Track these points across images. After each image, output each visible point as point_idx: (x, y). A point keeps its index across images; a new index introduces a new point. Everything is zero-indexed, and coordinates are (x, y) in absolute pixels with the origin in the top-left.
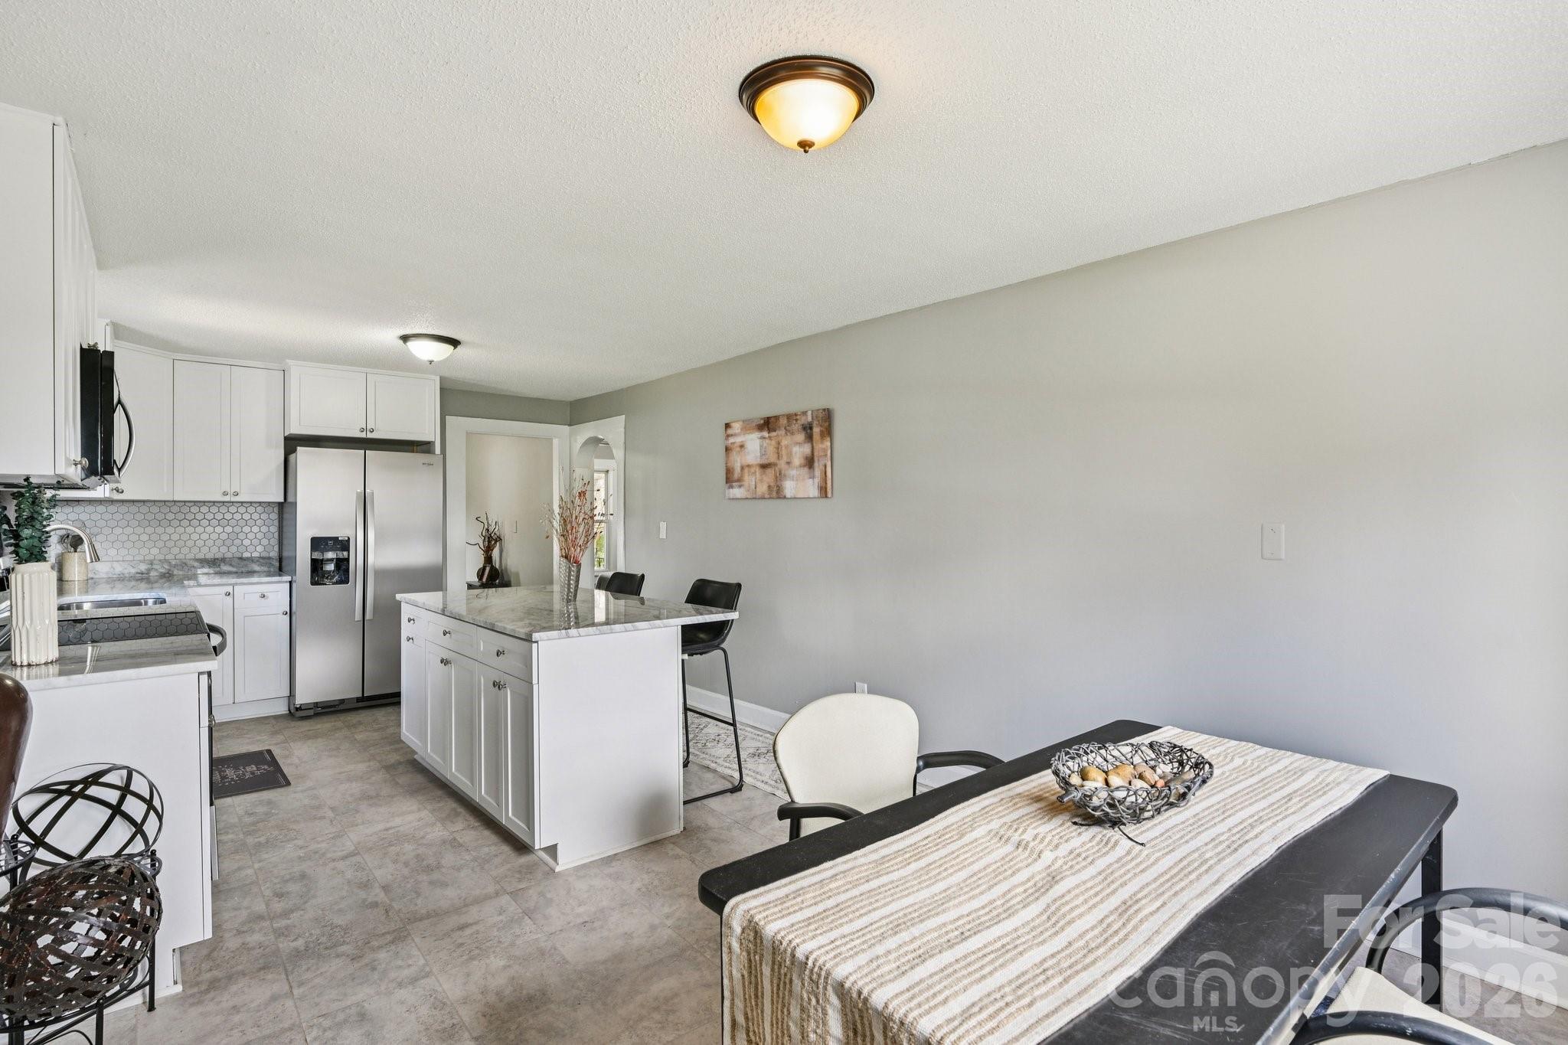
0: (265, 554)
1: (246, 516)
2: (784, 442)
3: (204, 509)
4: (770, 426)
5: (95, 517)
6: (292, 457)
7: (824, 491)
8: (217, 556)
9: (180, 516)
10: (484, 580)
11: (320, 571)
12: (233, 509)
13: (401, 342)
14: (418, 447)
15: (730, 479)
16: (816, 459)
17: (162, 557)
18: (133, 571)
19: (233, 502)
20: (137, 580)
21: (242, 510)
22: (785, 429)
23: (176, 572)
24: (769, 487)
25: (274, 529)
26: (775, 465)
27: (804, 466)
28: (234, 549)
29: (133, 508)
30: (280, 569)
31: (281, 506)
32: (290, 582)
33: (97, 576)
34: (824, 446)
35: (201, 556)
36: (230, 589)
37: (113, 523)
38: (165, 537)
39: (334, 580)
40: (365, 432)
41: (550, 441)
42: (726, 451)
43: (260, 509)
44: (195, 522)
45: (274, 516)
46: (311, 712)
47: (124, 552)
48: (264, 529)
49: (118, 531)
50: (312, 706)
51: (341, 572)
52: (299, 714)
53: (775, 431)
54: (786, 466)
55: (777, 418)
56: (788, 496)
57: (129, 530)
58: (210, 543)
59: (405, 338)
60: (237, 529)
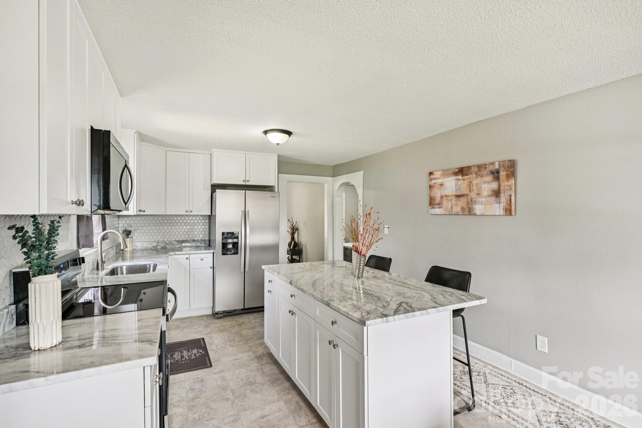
0: (203, 239)
1: (196, 221)
2: (475, 182)
3: (179, 218)
4: (463, 172)
5: (137, 222)
6: (214, 194)
7: (509, 211)
8: (184, 239)
9: (169, 221)
10: (291, 247)
11: (226, 248)
12: (190, 218)
13: (264, 135)
14: (267, 189)
15: (432, 203)
16: (502, 191)
17: (162, 240)
18: (151, 246)
19: (190, 215)
20: (152, 250)
21: (194, 218)
22: (476, 173)
23: (168, 246)
24: (462, 208)
25: (207, 227)
26: (467, 195)
27: (492, 196)
28: (191, 236)
29: (151, 218)
30: (209, 245)
31: (210, 217)
32: (213, 253)
33: (137, 248)
34: (509, 183)
35: (177, 239)
36: (188, 256)
37: (143, 225)
38: (163, 231)
39: (232, 252)
40: (245, 182)
41: (323, 185)
42: (430, 188)
43: (201, 218)
44: (175, 224)
45: (207, 221)
46: (222, 315)
47: (147, 237)
48: (203, 227)
49: (145, 228)
50: (222, 312)
51: (235, 248)
52: (216, 315)
53: (467, 175)
54: (476, 196)
55: (469, 168)
56: (478, 213)
57: (149, 228)
58: (181, 233)
59: (266, 132)
60: (192, 227)
